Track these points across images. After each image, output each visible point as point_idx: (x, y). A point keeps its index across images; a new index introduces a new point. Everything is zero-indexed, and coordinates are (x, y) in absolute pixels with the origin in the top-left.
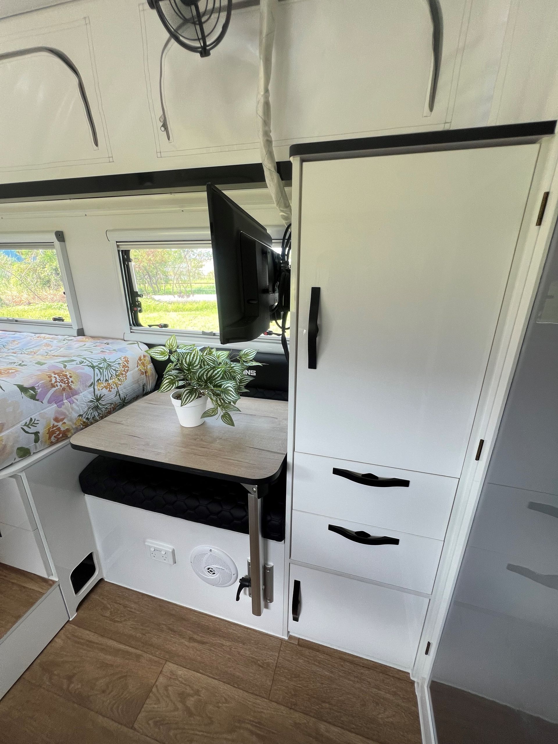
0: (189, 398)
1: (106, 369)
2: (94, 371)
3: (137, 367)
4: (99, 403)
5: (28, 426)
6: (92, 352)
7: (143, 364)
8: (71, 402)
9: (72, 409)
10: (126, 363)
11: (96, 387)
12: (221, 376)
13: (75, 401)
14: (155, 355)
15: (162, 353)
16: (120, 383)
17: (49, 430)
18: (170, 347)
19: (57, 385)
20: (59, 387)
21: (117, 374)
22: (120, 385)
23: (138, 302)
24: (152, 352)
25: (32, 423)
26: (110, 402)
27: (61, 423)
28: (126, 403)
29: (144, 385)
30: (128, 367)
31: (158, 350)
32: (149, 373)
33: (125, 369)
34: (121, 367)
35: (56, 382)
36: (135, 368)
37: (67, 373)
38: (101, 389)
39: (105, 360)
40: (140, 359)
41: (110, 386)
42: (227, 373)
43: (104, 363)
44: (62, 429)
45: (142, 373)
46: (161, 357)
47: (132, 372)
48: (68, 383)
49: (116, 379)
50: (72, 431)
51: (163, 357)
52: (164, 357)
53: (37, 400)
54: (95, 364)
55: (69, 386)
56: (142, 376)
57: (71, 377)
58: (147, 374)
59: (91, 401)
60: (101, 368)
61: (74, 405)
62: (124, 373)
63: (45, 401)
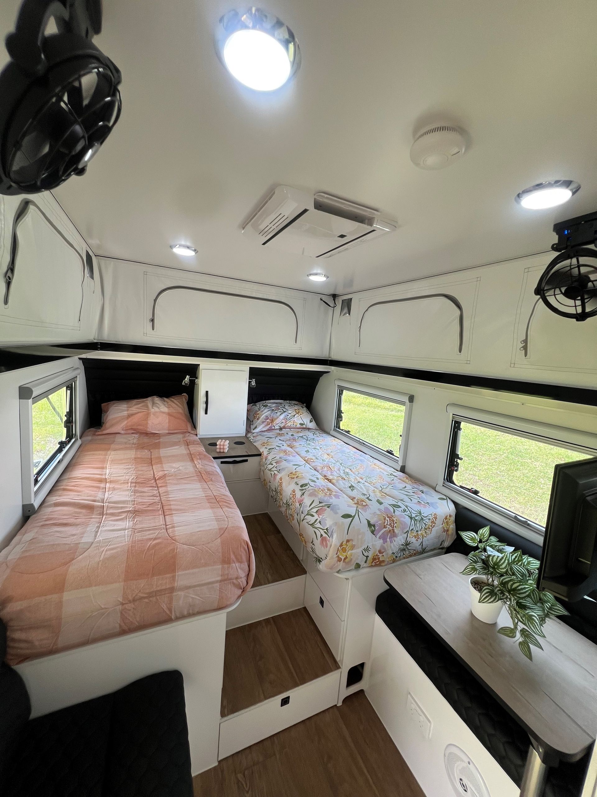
0: (488, 598)
1: (420, 522)
2: (411, 521)
3: (442, 524)
4: (407, 547)
5: (365, 550)
6: (411, 500)
7: (447, 523)
8: (391, 542)
9: (391, 547)
10: (434, 520)
11: (409, 535)
12: (527, 593)
13: (394, 541)
14: (466, 538)
15: (473, 539)
16: (425, 535)
17: (374, 557)
18: (481, 536)
19: (387, 527)
20: (388, 529)
21: (426, 527)
22: (425, 537)
23: (457, 462)
24: (464, 535)
25: (367, 549)
26: (414, 549)
27: (381, 555)
28: (424, 552)
29: (443, 541)
30: (435, 524)
31: (469, 535)
32: (450, 532)
33: (432, 525)
34: (430, 522)
35: (387, 524)
36: (440, 525)
37: (395, 519)
38: (411, 537)
39: (420, 513)
40: (446, 518)
41: (418, 536)
42: (535, 592)
43: (419, 516)
44: (381, 559)
45: (444, 531)
46: (471, 542)
47: (437, 528)
48: (393, 527)
49: (424, 531)
50: (386, 563)
51: (471, 543)
52: (473, 543)
53: (374, 535)
54: (413, 515)
55: (393, 530)
56: (444, 533)
57: (396, 523)
58: (448, 533)
59: (403, 545)
60: (416, 520)
61: (392, 544)
62: (431, 527)
63: (378, 536)
